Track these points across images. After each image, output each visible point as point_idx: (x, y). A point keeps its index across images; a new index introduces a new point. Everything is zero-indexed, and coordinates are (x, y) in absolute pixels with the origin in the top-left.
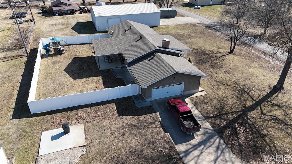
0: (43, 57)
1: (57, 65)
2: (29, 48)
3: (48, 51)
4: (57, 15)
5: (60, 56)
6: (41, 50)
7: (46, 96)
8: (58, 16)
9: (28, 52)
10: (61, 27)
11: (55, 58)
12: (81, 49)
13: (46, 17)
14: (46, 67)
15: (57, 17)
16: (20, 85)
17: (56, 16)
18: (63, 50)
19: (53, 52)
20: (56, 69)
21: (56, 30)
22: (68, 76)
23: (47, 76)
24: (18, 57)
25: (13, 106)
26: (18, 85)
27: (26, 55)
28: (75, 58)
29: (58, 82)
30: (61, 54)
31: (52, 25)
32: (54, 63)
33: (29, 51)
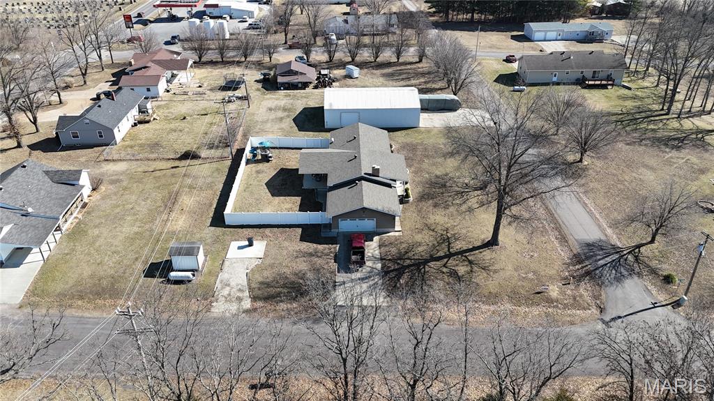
0: (248, 162)
1: (260, 175)
2: (236, 146)
3: (255, 156)
4: (282, 88)
5: (266, 164)
6: (247, 154)
7: (241, 209)
8: (284, 90)
9: (234, 154)
10: (280, 114)
11: (261, 166)
12: (293, 157)
13: (267, 92)
14: (249, 176)
15: (282, 92)
16: (221, 194)
17: (281, 90)
18: (271, 157)
19: (260, 157)
20: (258, 181)
21: (273, 120)
22: (267, 191)
23: (247, 188)
24: (222, 158)
25: (212, 215)
26: (219, 193)
27: (231, 157)
28: (282, 169)
29: (256, 196)
30: (268, 161)
31: (270, 109)
32: (258, 172)
33: (234, 151)
